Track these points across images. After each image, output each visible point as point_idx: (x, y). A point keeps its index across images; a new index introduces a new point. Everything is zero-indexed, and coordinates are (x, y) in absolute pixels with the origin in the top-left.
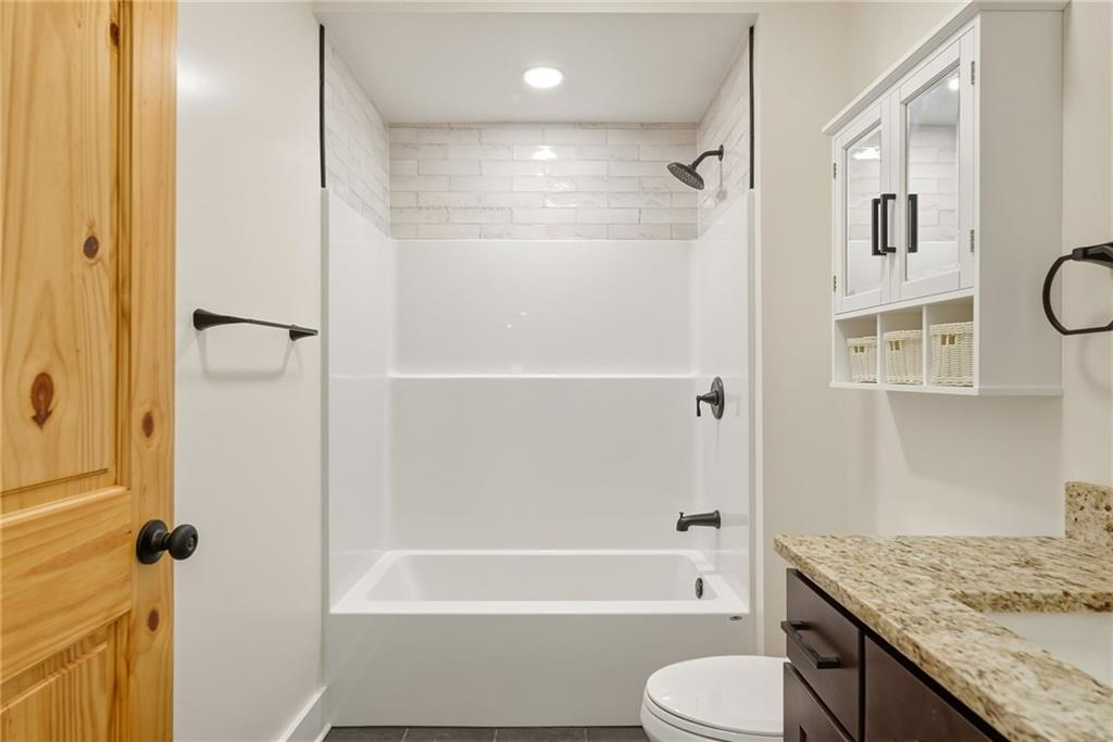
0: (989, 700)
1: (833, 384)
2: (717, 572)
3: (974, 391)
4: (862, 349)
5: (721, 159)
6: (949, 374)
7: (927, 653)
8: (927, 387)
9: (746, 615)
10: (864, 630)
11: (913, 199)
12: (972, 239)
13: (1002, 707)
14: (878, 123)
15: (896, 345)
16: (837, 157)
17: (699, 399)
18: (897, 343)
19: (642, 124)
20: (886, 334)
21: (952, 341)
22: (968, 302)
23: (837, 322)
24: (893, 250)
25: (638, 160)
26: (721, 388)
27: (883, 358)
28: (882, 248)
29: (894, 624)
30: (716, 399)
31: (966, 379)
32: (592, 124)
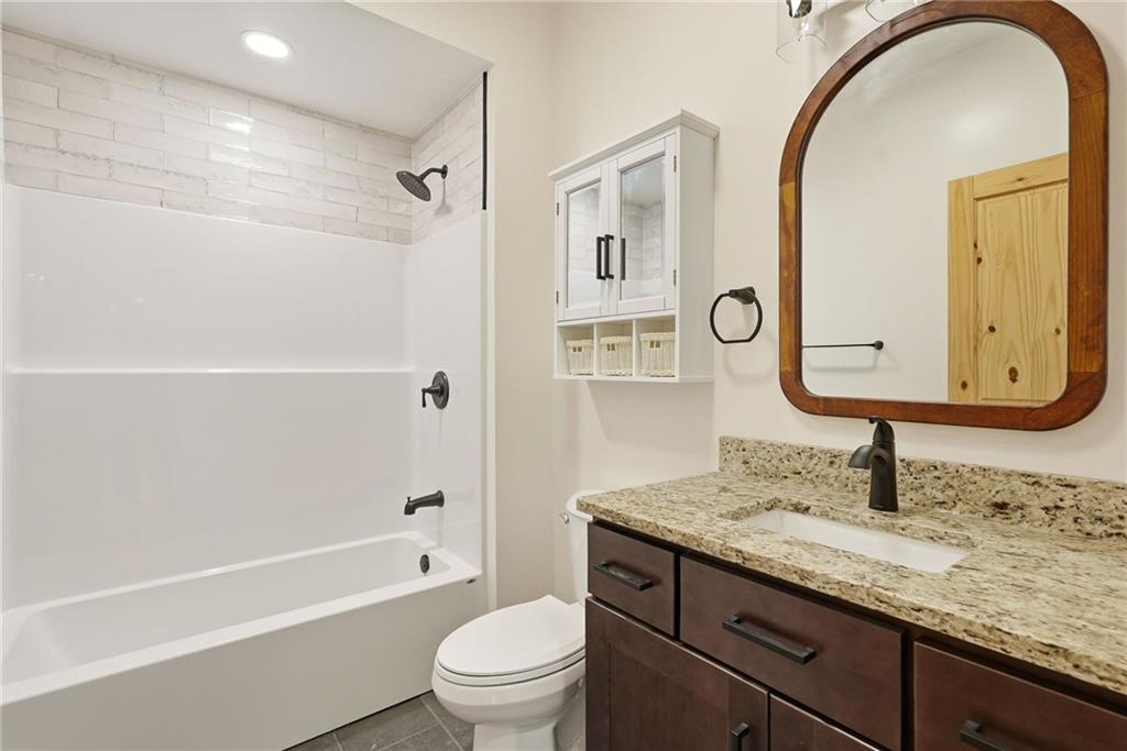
0: (802, 571)
1: (556, 376)
2: (440, 545)
3: (676, 380)
4: (580, 349)
5: (444, 178)
6: (656, 369)
7: (749, 554)
8: (636, 378)
9: (479, 577)
10: (678, 551)
11: (623, 241)
12: (675, 276)
13: (813, 572)
14: (599, 180)
15: (612, 347)
16: (561, 199)
17: (424, 391)
18: (613, 345)
19: (361, 126)
20: (602, 339)
21: (658, 346)
22: (673, 318)
23: (559, 327)
24: (612, 277)
25: (356, 159)
26: (446, 382)
27: (599, 359)
28: (604, 275)
29: (717, 541)
30: (440, 391)
31: (668, 372)
32: (308, 111)
